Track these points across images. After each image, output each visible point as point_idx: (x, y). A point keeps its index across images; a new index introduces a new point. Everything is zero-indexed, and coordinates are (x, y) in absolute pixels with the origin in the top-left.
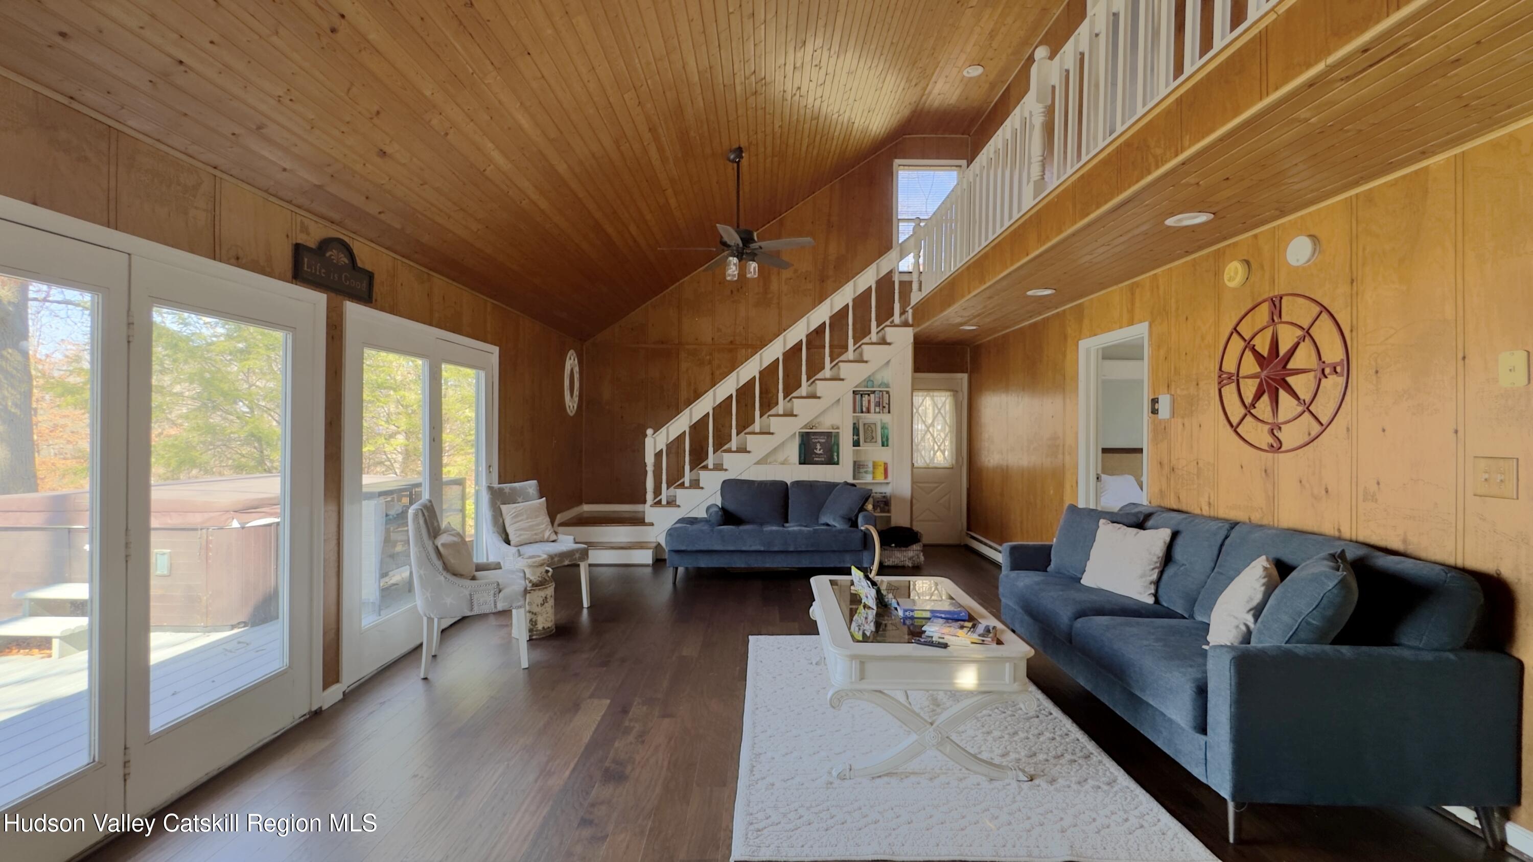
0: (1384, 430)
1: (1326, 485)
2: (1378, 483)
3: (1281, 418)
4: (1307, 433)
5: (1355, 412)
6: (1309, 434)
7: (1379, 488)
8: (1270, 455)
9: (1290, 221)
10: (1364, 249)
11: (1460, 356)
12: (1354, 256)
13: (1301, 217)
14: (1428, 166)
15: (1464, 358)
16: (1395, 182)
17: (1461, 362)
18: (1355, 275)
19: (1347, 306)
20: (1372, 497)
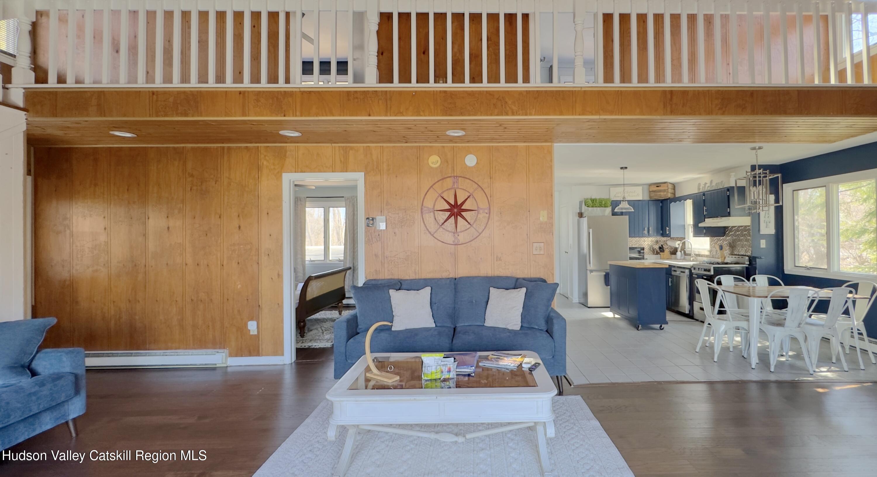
0: (503, 235)
1: (481, 257)
2: (502, 254)
3: (458, 230)
5: (492, 227)
6: (473, 237)
7: (502, 256)
8: (453, 246)
9: (462, 146)
10: (495, 167)
11: (528, 210)
12: (491, 169)
13: (468, 146)
14: (518, 146)
15: (529, 211)
16: (507, 147)
17: (528, 213)
18: (492, 176)
19: (489, 187)
20: (500, 259)
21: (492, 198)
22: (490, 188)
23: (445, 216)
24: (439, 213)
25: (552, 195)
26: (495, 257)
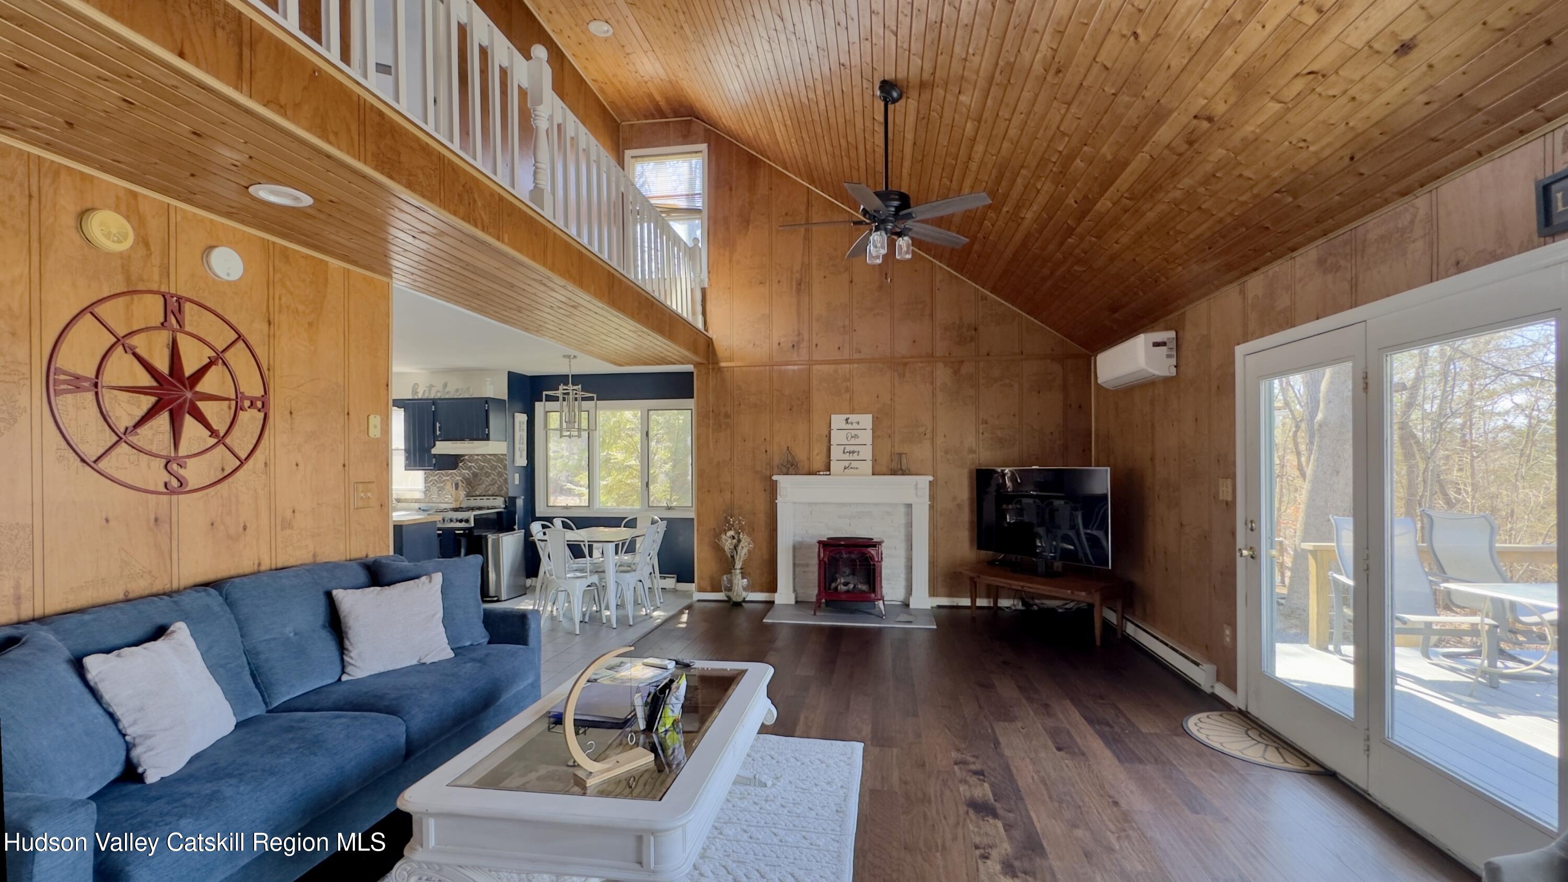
0: (297, 465)
1: (244, 522)
2: (294, 512)
3: (182, 451)
4: (220, 469)
5: (272, 447)
6: (223, 470)
7: (294, 516)
8: (165, 498)
9: (194, 214)
10: (280, 298)
11: (346, 412)
12: (271, 299)
13: (211, 221)
14: (327, 262)
15: (348, 414)
16: (306, 257)
17: (346, 416)
18: (272, 317)
19: (264, 345)
20: (289, 524)
21: (271, 373)
22: (267, 347)
23: (139, 407)
24: (116, 396)
25: (387, 385)
26: (279, 521)
